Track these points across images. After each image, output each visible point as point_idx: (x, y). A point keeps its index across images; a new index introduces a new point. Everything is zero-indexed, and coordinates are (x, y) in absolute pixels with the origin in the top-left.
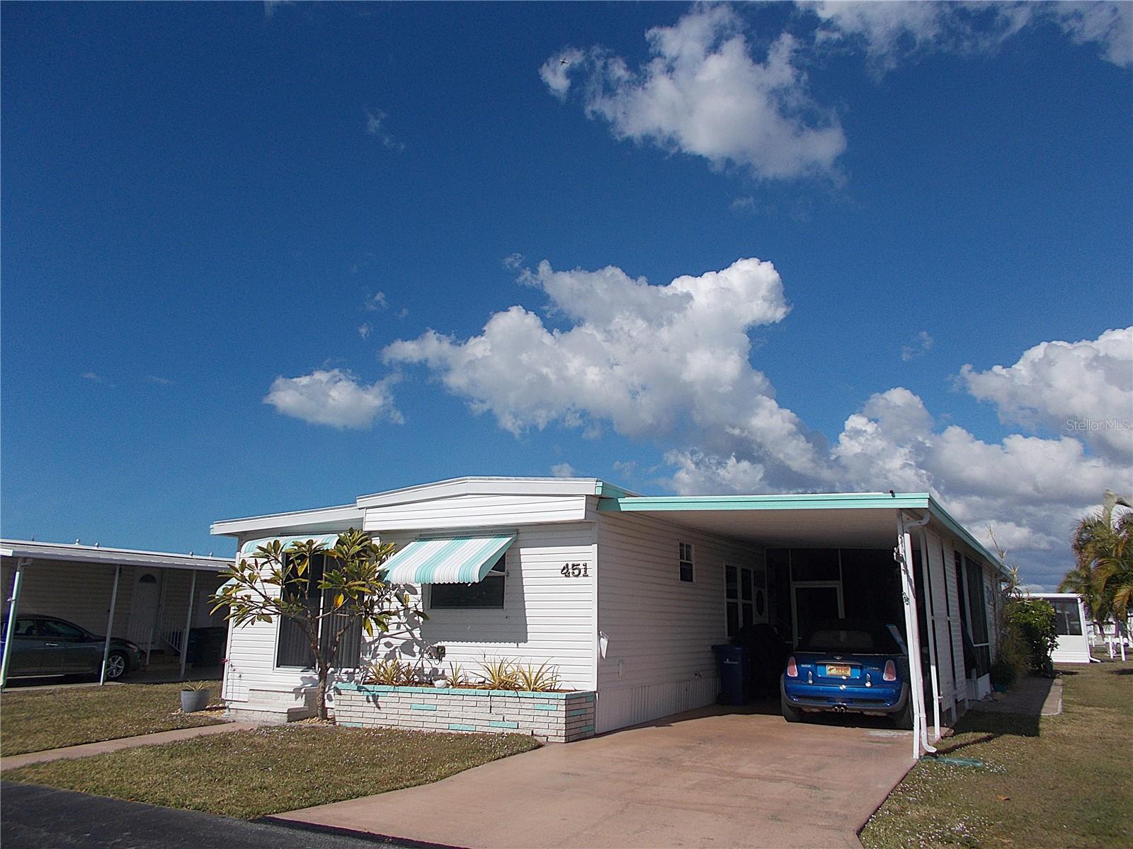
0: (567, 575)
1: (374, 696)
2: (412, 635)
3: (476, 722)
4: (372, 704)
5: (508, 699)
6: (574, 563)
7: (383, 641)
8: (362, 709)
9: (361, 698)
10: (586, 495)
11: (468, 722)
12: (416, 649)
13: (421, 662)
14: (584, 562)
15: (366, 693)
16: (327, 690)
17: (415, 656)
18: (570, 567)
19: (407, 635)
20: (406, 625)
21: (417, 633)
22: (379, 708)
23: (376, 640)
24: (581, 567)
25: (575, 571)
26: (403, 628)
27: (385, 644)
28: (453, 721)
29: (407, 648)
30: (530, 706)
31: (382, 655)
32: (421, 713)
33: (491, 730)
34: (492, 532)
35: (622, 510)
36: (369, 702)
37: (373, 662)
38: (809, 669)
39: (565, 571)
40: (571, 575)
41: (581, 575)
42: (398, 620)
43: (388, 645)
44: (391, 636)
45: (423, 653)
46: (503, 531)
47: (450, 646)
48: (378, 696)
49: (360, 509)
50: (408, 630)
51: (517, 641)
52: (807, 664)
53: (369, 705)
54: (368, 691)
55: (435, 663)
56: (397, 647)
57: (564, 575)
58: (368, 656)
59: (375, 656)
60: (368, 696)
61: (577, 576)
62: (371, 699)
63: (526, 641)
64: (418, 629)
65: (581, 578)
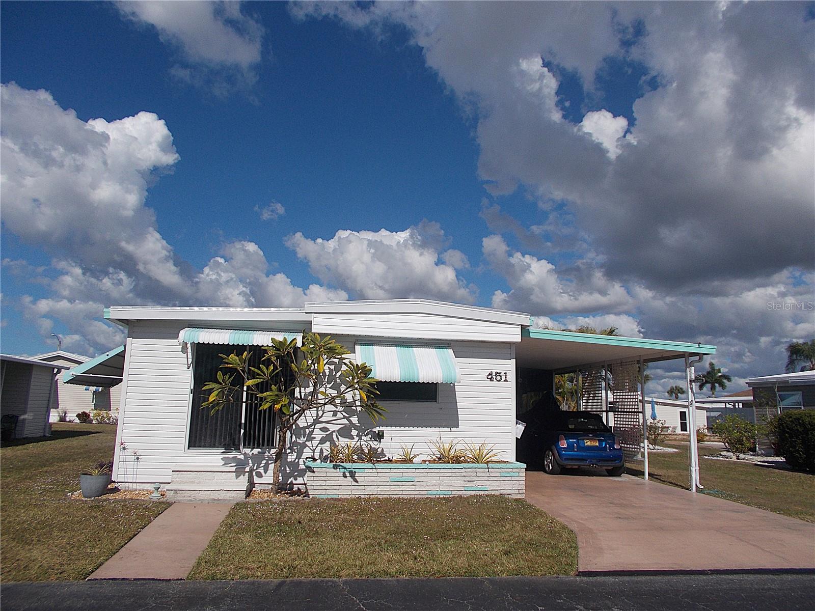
0: (491, 380)
1: (350, 472)
2: (350, 421)
3: (452, 488)
4: (350, 479)
5: (478, 470)
6: (497, 371)
7: (318, 426)
8: (339, 483)
9: (337, 474)
10: (522, 325)
11: (445, 488)
12: (354, 432)
13: (359, 443)
14: (505, 371)
15: (343, 470)
16: (255, 468)
17: (354, 439)
18: (494, 374)
19: (345, 421)
20: (344, 413)
21: (355, 420)
22: (357, 481)
23: (311, 425)
24: (502, 374)
25: (498, 377)
26: (339, 415)
27: (320, 429)
28: (431, 488)
29: (345, 432)
30: (498, 474)
31: (318, 438)
32: (400, 484)
33: (465, 493)
34: (426, 344)
35: (531, 337)
36: (345, 477)
37: (309, 443)
38: (575, 442)
39: (490, 377)
40: (495, 380)
41: (503, 380)
42: (334, 409)
43: (324, 429)
44: (327, 422)
45: (362, 435)
46: (442, 344)
47: (387, 431)
48: (355, 472)
49: (306, 313)
50: (344, 417)
51: (450, 427)
52: (573, 439)
53: (345, 479)
54: (345, 468)
55: (374, 444)
56: (334, 431)
57: (489, 380)
58: (302, 439)
59: (310, 438)
60: (344, 472)
61: (499, 381)
62: (348, 474)
63: (457, 427)
64: (356, 416)
65: (502, 383)
